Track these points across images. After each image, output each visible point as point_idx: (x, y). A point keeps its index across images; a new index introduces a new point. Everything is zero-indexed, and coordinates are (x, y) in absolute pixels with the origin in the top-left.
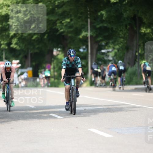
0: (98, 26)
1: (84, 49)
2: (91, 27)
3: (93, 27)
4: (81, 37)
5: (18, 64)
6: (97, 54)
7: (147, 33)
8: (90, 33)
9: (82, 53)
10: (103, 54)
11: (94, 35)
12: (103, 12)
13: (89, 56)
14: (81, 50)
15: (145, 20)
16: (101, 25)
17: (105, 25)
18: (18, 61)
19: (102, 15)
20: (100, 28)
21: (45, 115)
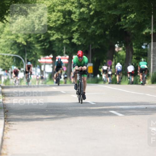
1: (146, 46)
4: (144, 33)
9: (144, 49)
14: (144, 47)
21: (106, 112)
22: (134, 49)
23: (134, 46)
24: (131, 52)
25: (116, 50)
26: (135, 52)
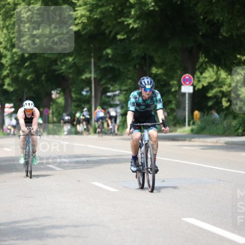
0: (102, 66)
1: (87, 92)
2: (94, 67)
3: (97, 68)
4: (84, 77)
5: (11, 108)
6: (101, 98)
7: (159, 74)
8: (94, 74)
9: (85, 96)
10: (109, 97)
11: (99, 77)
12: (109, 51)
13: (93, 99)
14: (84, 93)
15: (156, 60)
16: (106, 65)
17: (111, 65)
18: (12, 105)
19: (108, 54)
20: (105, 69)
21: (42, 167)
22: (74, 95)
23: (74, 91)
24: (69, 100)
25: (54, 96)
26: (74, 99)
